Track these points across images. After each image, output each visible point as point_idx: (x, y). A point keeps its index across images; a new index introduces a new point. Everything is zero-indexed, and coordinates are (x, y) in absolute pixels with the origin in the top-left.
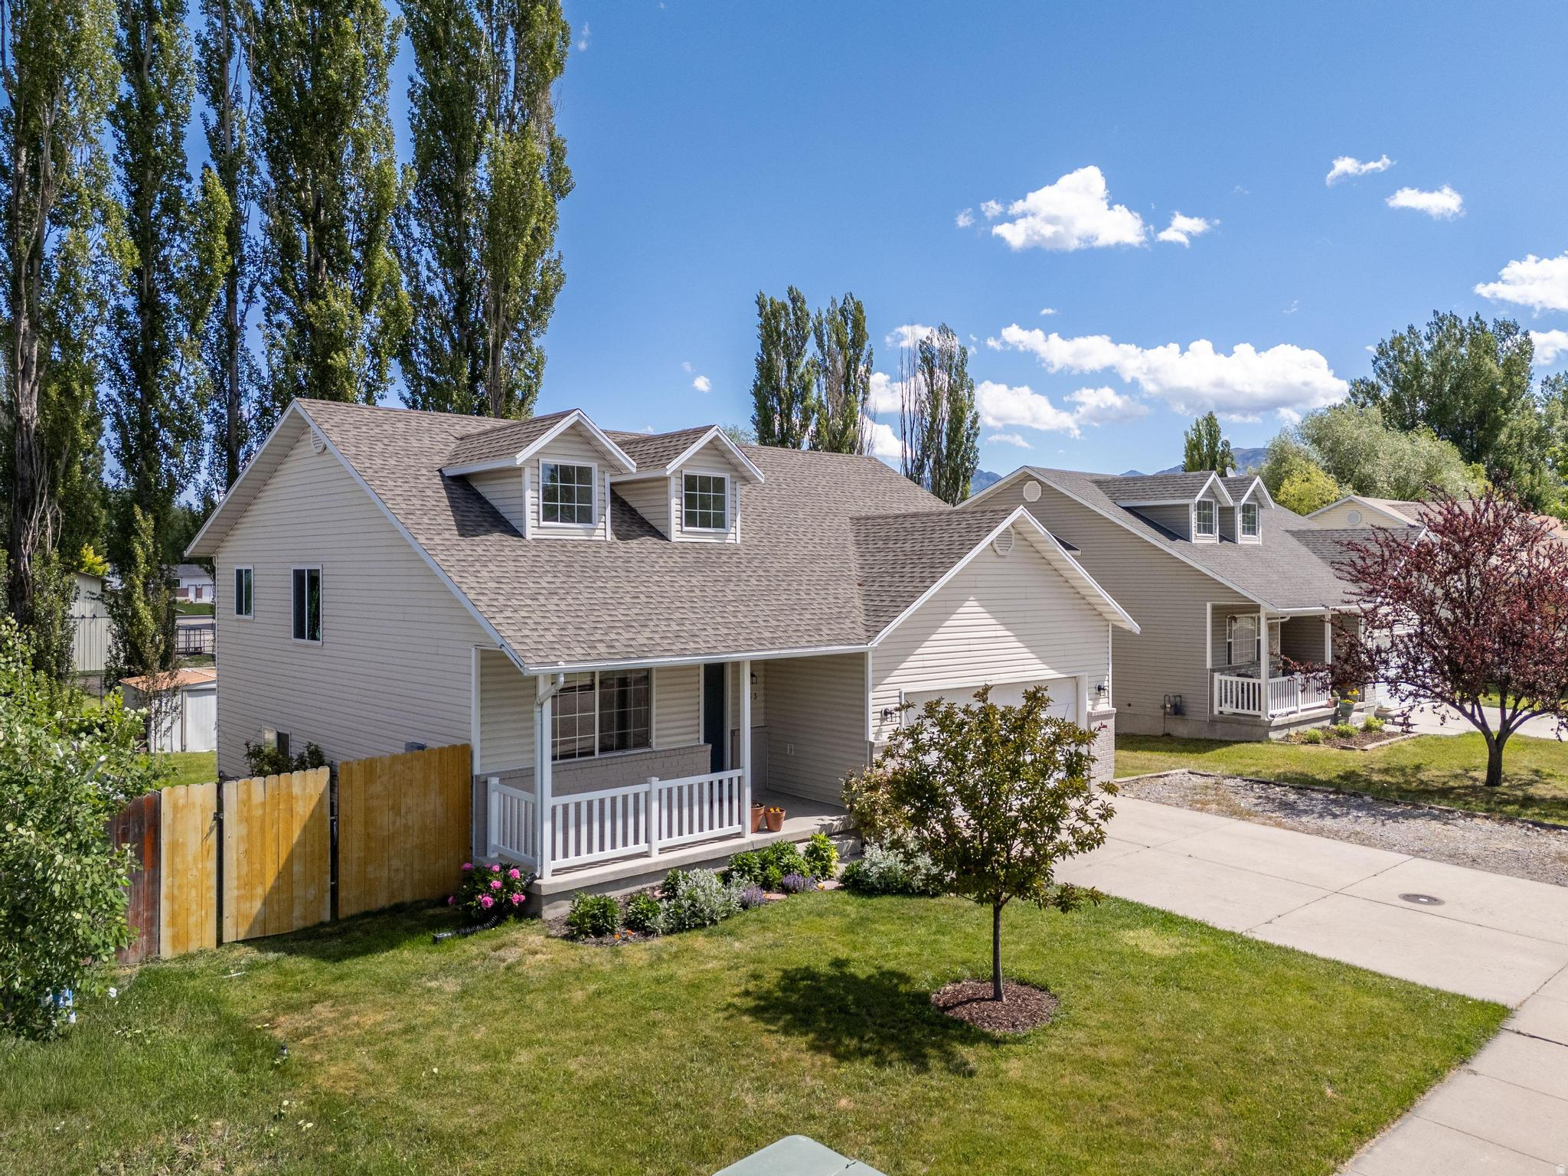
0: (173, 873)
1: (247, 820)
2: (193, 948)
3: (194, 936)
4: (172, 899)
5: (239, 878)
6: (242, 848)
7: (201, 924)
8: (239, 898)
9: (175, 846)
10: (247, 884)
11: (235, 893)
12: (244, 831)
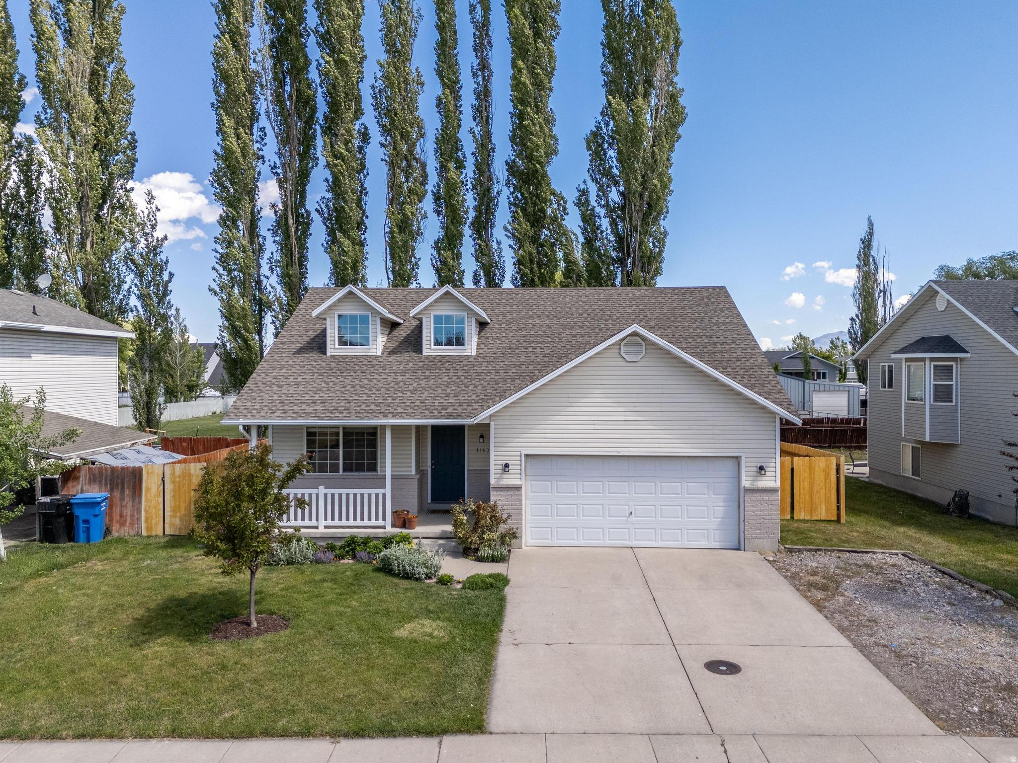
0: (147, 500)
1: (173, 482)
2: (154, 533)
3: (154, 529)
4: (146, 511)
5: (171, 507)
6: (172, 494)
7: (157, 524)
8: (171, 516)
9: (148, 489)
10: (175, 510)
11: (170, 513)
12: (172, 487)
